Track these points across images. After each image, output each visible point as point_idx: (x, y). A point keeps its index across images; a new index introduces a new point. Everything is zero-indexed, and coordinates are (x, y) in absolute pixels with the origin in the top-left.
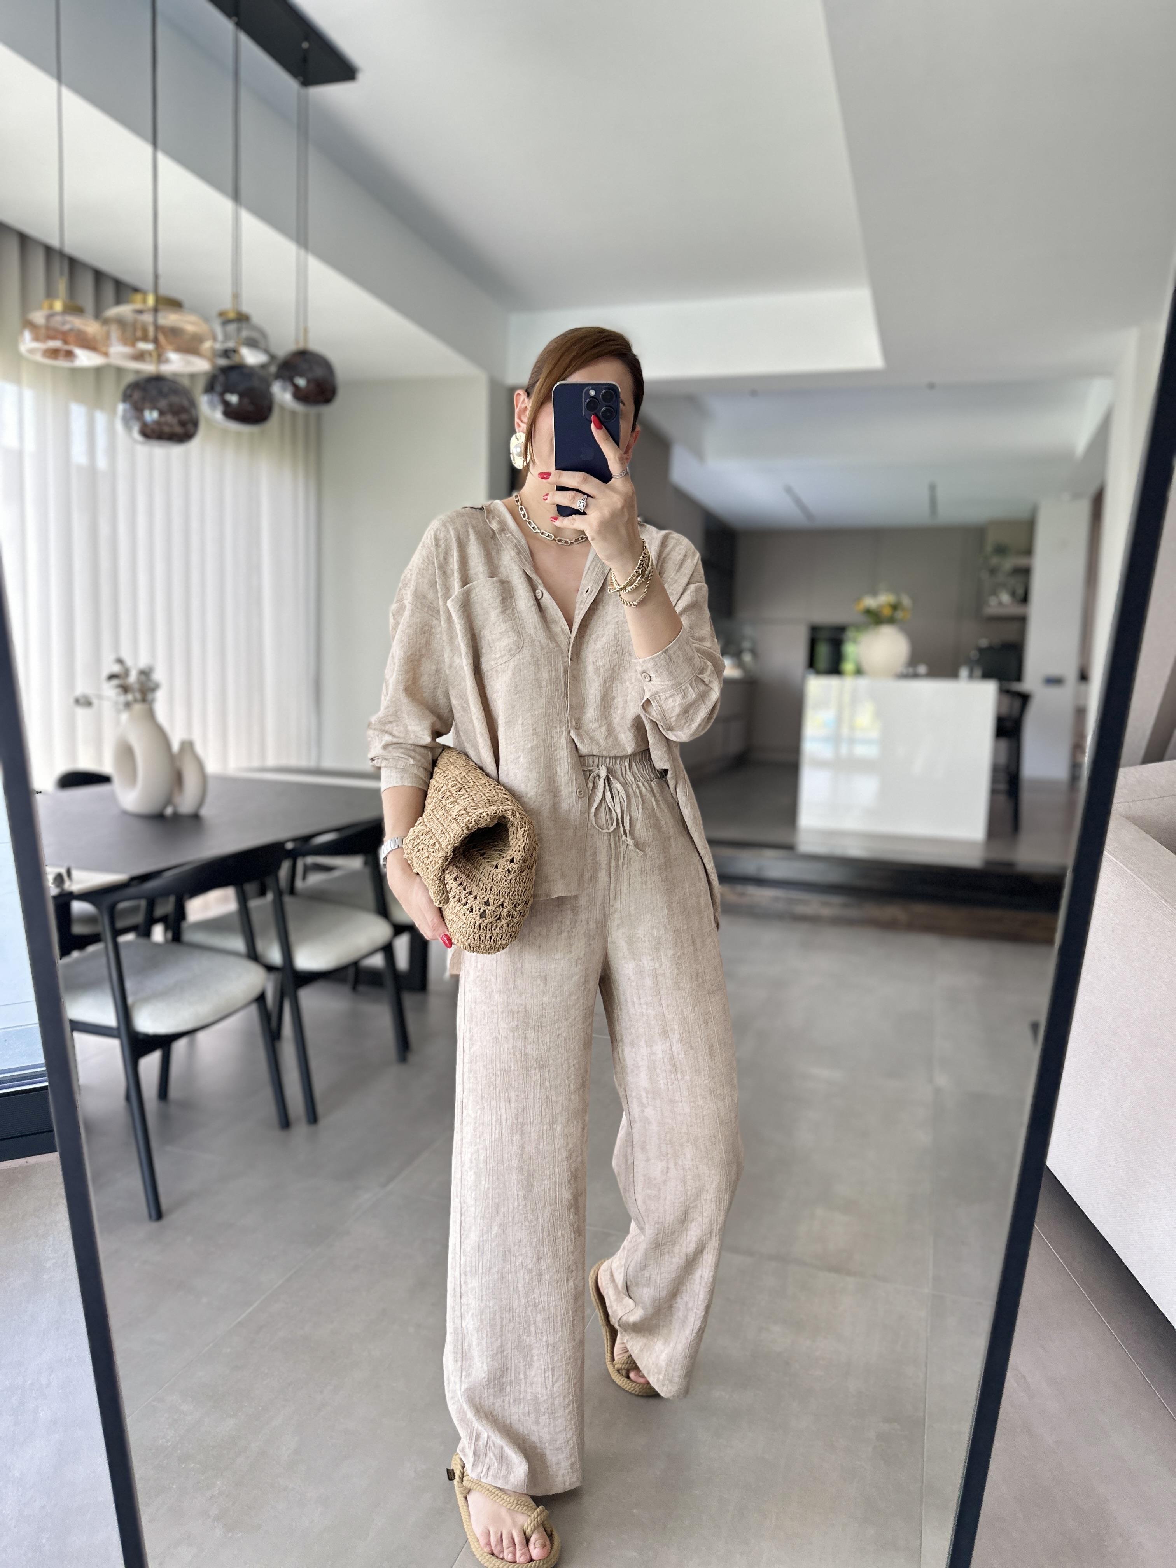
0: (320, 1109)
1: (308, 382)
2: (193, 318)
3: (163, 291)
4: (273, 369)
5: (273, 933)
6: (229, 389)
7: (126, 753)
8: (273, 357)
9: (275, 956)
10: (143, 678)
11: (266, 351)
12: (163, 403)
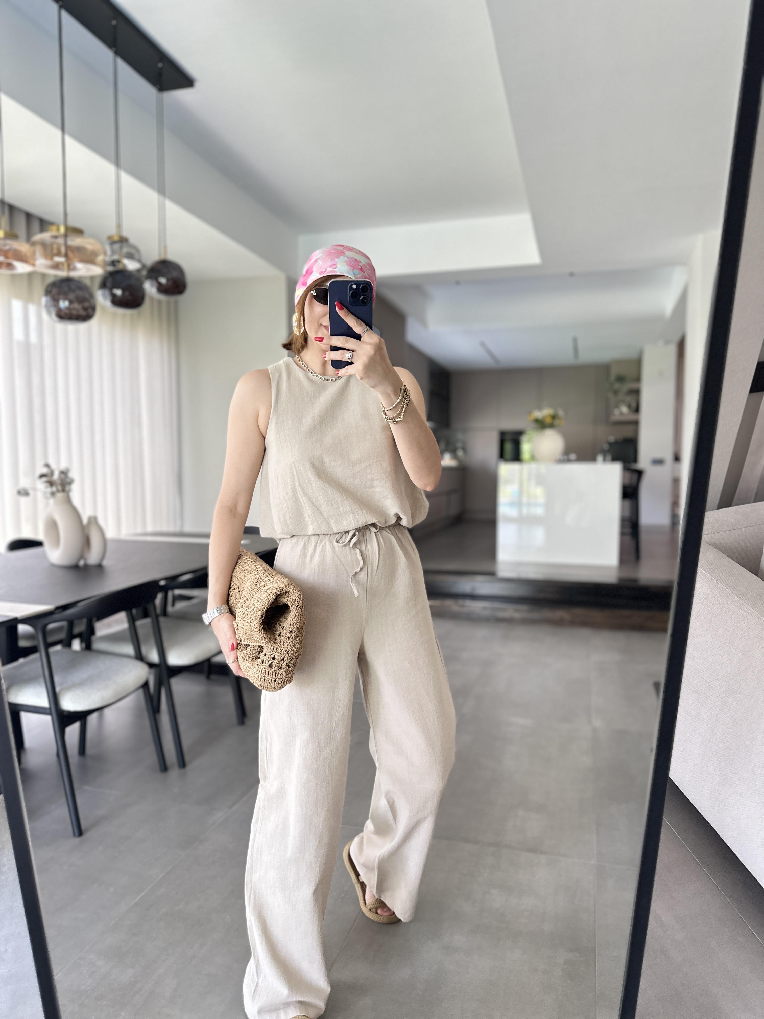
0: (187, 758)
1: (168, 280)
2: (91, 240)
3: (72, 223)
4: (144, 273)
5: (152, 642)
6: (116, 285)
7: (52, 525)
8: (144, 265)
9: (154, 657)
10: (63, 476)
11: (139, 261)
12: (72, 296)
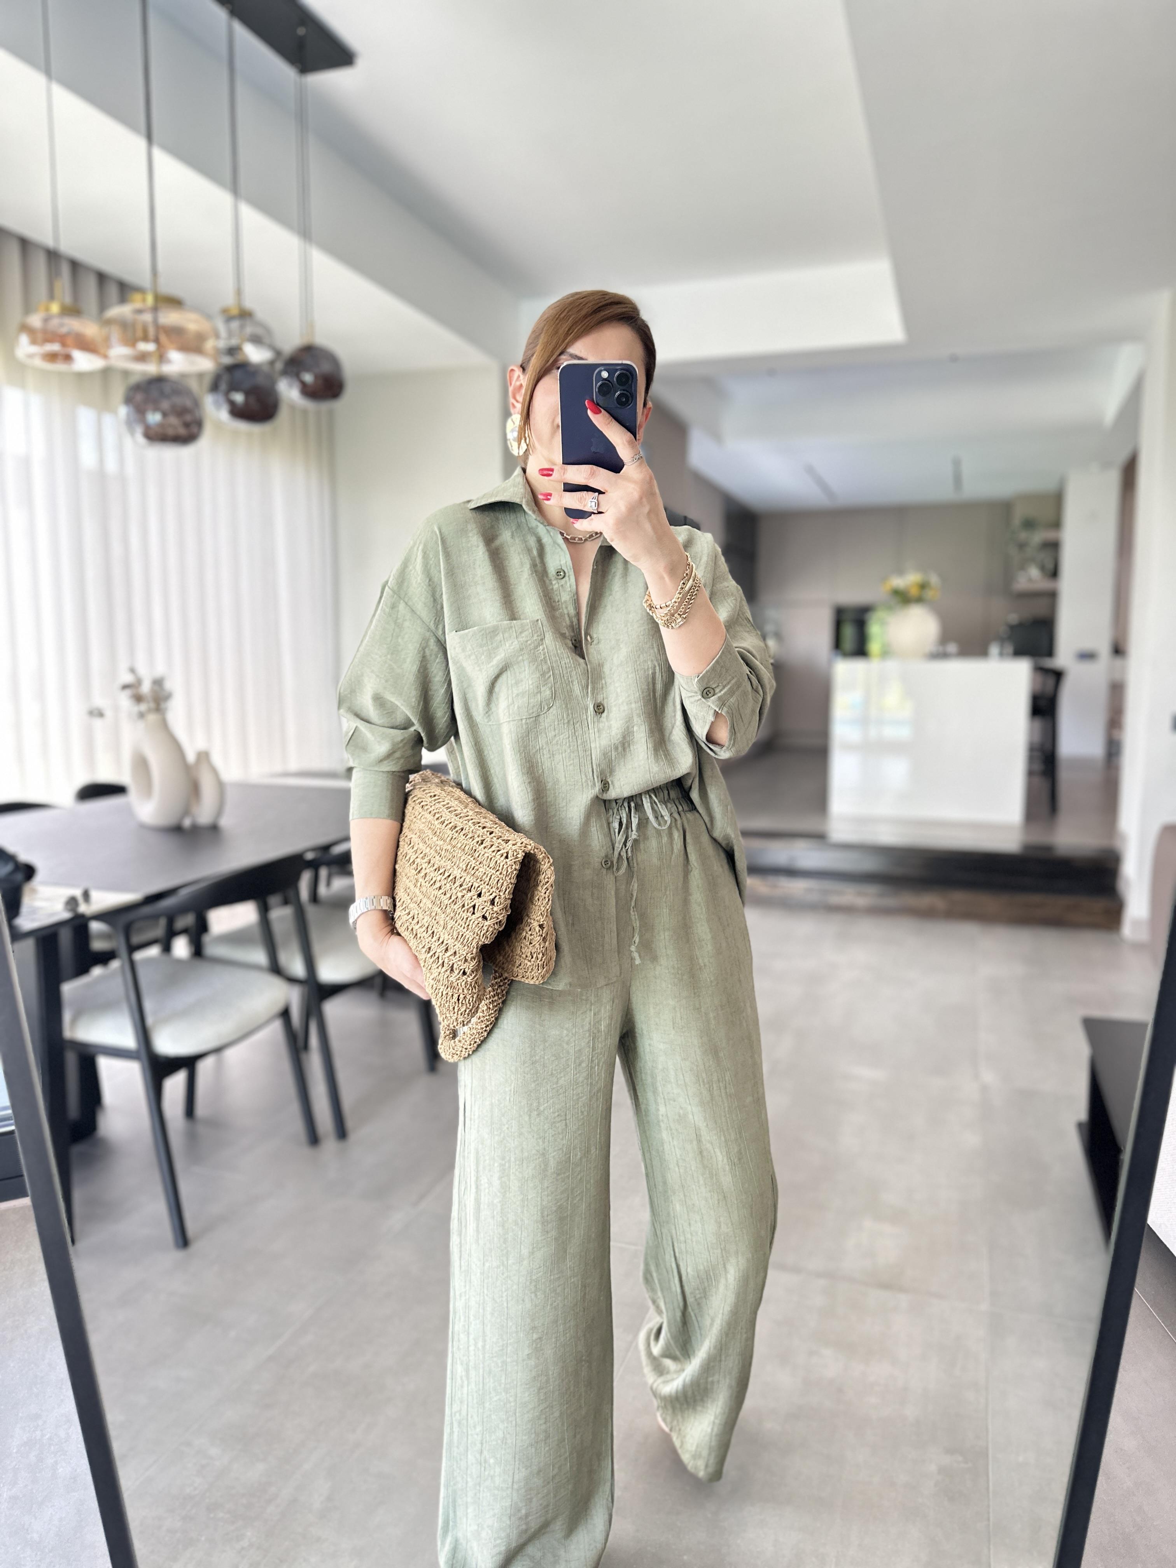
0: (350, 1123)
1: (315, 377)
2: (194, 316)
3: (164, 288)
4: (279, 366)
5: (295, 946)
6: (234, 387)
7: (141, 764)
8: (278, 353)
9: (298, 968)
10: (156, 687)
11: (272, 347)
12: (165, 405)
